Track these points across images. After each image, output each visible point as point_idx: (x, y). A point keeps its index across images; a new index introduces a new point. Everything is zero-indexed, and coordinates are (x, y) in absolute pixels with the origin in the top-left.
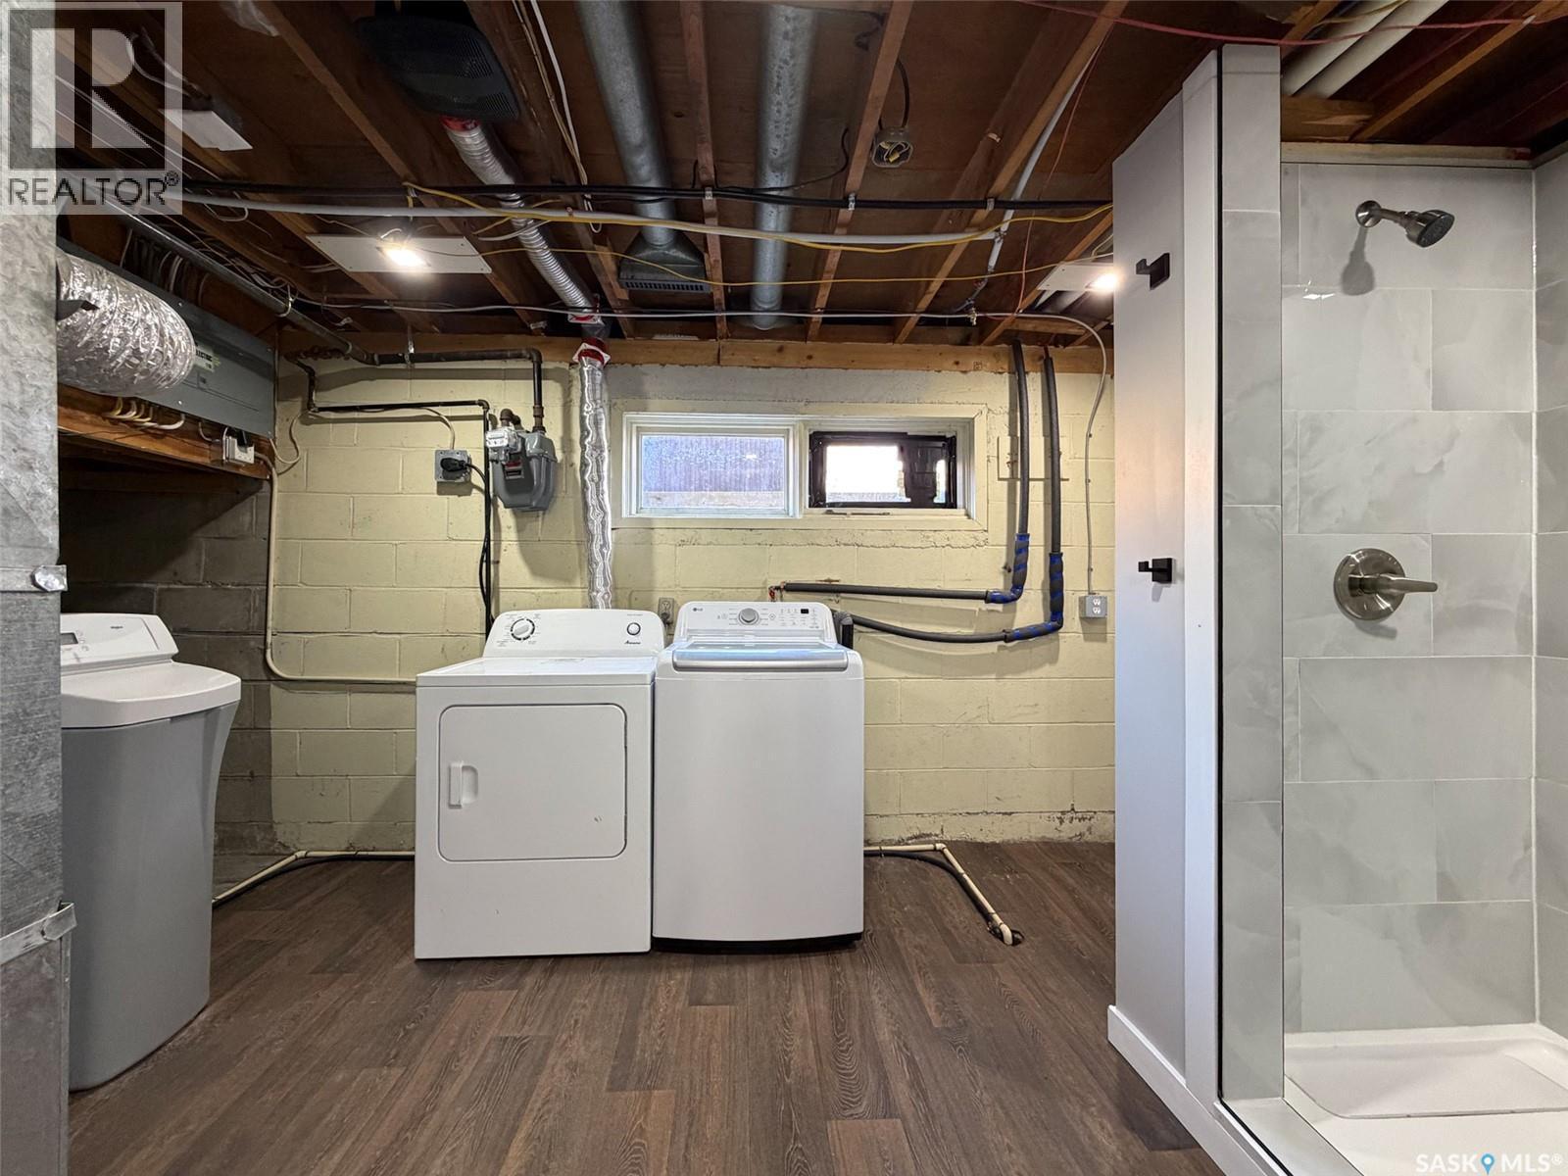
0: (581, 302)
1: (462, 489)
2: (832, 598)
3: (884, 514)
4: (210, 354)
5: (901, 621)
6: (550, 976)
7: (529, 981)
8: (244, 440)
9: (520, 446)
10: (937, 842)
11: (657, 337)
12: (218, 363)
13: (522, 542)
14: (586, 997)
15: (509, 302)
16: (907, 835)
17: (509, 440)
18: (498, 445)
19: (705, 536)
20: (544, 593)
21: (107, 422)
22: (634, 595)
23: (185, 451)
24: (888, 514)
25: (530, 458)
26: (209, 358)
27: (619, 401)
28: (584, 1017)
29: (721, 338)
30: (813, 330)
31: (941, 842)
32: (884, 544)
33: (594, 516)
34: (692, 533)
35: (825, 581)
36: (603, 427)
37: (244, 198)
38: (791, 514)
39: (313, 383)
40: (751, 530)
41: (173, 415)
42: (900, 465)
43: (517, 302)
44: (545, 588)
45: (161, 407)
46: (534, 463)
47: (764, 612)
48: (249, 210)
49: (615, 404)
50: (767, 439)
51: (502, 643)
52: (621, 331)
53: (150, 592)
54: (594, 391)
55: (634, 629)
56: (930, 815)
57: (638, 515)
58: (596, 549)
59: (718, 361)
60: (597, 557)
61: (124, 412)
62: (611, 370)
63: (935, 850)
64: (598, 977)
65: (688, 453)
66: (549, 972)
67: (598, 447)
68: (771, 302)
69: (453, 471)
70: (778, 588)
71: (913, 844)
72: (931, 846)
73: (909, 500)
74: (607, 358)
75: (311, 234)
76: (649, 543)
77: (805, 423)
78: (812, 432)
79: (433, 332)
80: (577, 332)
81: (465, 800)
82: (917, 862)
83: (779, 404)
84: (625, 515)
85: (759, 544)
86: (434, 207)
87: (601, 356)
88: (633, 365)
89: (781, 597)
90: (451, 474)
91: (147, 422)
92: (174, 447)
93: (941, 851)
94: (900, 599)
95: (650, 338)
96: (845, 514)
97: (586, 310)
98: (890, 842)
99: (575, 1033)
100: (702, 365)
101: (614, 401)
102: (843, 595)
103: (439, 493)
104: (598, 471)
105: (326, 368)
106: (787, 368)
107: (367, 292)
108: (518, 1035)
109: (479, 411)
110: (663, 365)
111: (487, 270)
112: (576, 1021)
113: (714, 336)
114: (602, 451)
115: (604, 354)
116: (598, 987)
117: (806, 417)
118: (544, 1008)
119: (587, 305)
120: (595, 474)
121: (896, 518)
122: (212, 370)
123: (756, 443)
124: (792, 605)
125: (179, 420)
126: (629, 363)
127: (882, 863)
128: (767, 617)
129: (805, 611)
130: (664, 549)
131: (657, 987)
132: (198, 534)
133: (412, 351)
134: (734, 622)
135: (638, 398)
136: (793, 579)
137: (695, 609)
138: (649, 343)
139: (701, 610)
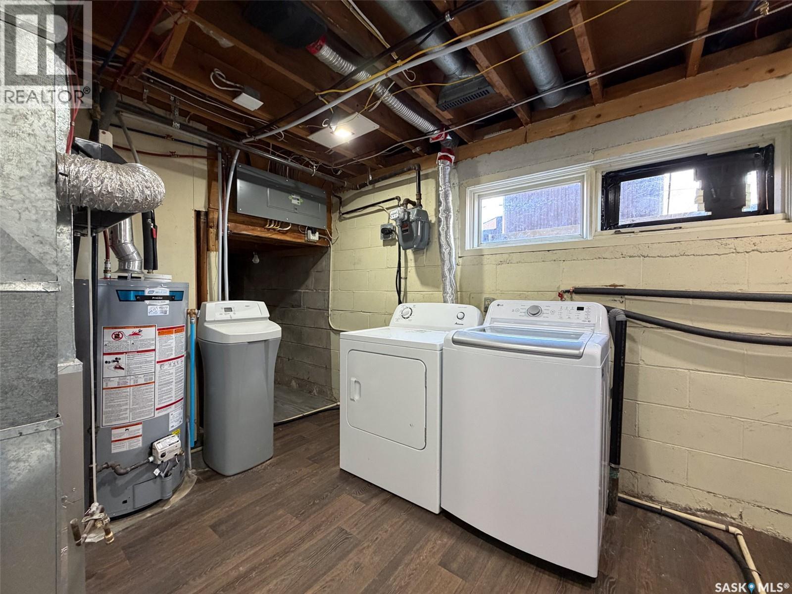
0: (431, 128)
1: (392, 243)
2: (616, 299)
3: (675, 228)
4: (299, 198)
5: (692, 320)
6: (384, 504)
7: (374, 502)
8: (314, 231)
9: (406, 217)
10: (732, 525)
11: (486, 137)
12: (302, 201)
13: (417, 267)
14: (391, 526)
15: (398, 141)
16: (694, 506)
17: (399, 214)
18: (395, 217)
19: (515, 257)
20: (426, 294)
21: (266, 230)
22: (472, 296)
23: (294, 238)
24: (680, 228)
25: (411, 222)
26: (298, 200)
27: (464, 182)
28: (382, 537)
29: (527, 124)
30: (596, 92)
31: (738, 527)
32: (673, 254)
33: (446, 251)
34: (507, 256)
35: (610, 286)
36: (450, 198)
37: (279, 127)
38: (585, 237)
39: (341, 203)
40: (549, 251)
41: (287, 224)
42: (698, 184)
43: (401, 140)
44: (427, 291)
45: (283, 222)
46: (413, 225)
47: (547, 308)
48: (283, 131)
49: (462, 184)
50: (567, 186)
51: (397, 320)
52: (463, 140)
53: (301, 292)
54: (445, 178)
55: (460, 315)
56: (724, 497)
57: (479, 248)
58: (446, 269)
59: (526, 141)
60: (447, 274)
61: (269, 226)
62: (460, 165)
63: (727, 531)
64: (404, 516)
65: (510, 205)
66: (386, 501)
67: (447, 210)
68: (548, 83)
69: (386, 232)
70: (568, 291)
71: (703, 517)
72: (723, 527)
73: (710, 213)
74: (453, 157)
75: (308, 135)
76: (481, 264)
77: (596, 168)
78: (604, 174)
79: (381, 168)
80: (436, 147)
81: (357, 398)
82: (700, 535)
83: (572, 158)
84: (468, 247)
85: (555, 261)
86: (333, 101)
87: (450, 158)
88: (472, 158)
89: (572, 298)
90: (386, 236)
91: (278, 228)
92: (291, 237)
93: (735, 536)
94: (690, 301)
95: (482, 139)
96: (633, 232)
97: (436, 132)
98: (675, 507)
99: (372, 544)
100: (514, 146)
101: (461, 182)
102: (626, 297)
103: (384, 245)
104: (447, 224)
105: (346, 196)
106: (578, 130)
107: (345, 156)
108: (349, 531)
109: (396, 202)
110: (490, 153)
111: (377, 127)
112: (377, 539)
113: (522, 125)
114: (450, 212)
115: (451, 156)
116: (400, 523)
117: (595, 163)
118: (370, 521)
119: (436, 128)
120: (445, 226)
121: (688, 230)
122: (300, 204)
123: (558, 191)
124: (571, 305)
125: (289, 226)
126: (469, 157)
127: (658, 522)
128: (547, 312)
129: (580, 309)
130: (489, 267)
131: (429, 541)
132: (312, 270)
133: (371, 178)
134: (523, 314)
135: (473, 177)
136: (581, 284)
137: (498, 305)
138: (481, 142)
139: (502, 305)
